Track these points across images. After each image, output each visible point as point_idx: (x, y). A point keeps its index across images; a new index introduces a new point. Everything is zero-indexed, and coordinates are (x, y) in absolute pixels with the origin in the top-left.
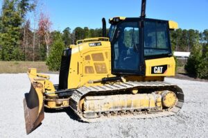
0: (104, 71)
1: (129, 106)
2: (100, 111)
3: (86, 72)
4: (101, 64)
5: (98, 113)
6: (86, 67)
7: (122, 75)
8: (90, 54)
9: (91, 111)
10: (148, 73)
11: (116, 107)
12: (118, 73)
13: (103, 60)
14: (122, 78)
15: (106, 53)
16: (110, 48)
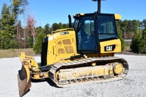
0: (72, 51)
1: (90, 75)
2: (70, 79)
3: (59, 53)
4: (70, 47)
5: (69, 81)
6: (59, 50)
7: (84, 54)
8: (61, 40)
9: (64, 80)
10: (102, 51)
11: (81, 76)
12: (81, 52)
13: (71, 44)
14: (85, 56)
15: (72, 39)
16: (75, 35)
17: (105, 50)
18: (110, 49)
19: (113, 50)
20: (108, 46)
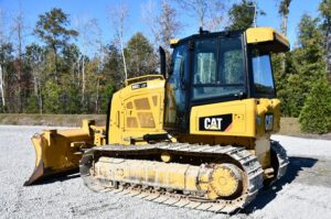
1: (151, 180)
3: (129, 126)
4: (147, 114)
5: (112, 182)
6: (129, 119)
8: (132, 100)
9: (102, 177)
10: (194, 129)
11: (133, 178)
13: (149, 108)
14: (170, 136)
15: (155, 98)
16: (163, 90)
17: (202, 127)
18: (215, 125)
19: (223, 129)
20: (211, 118)
